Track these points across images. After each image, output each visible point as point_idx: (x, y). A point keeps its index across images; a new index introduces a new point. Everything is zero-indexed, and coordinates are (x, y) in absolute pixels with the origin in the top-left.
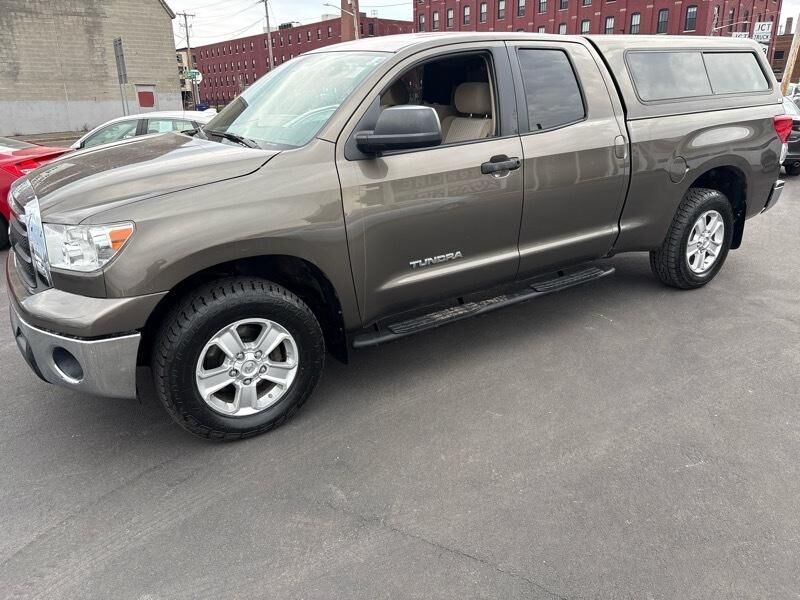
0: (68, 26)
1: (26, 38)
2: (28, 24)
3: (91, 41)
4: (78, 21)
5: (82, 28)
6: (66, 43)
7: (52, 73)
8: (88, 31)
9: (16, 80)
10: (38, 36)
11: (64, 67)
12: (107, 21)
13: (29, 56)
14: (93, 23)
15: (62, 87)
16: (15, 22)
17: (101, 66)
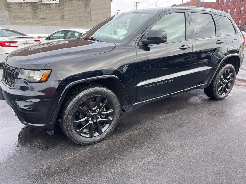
0: (80, 4)
1: (67, 8)
2: (68, 4)
3: (85, 9)
4: (82, 3)
5: (83, 5)
6: (78, 10)
7: (74, 19)
8: (85, 6)
9: (63, 20)
10: (71, 7)
11: (77, 17)
12: (91, 3)
13: (68, 13)
14: (87, 3)
15: (76, 23)
16: (65, 3)
17: (88, 17)
